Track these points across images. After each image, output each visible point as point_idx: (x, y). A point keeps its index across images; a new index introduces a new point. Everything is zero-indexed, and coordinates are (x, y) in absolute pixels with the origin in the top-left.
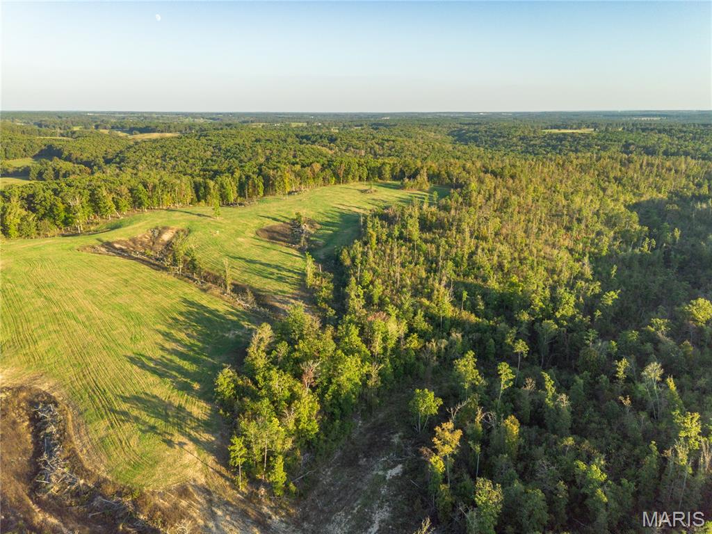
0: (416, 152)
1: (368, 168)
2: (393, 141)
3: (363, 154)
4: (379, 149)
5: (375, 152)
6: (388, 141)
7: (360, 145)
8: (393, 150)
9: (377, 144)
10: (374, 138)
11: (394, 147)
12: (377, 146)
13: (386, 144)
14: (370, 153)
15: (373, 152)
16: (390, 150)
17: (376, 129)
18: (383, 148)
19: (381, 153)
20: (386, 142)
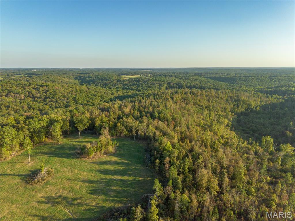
0: (66, 93)
1: (32, 130)
2: (46, 86)
3: (23, 98)
4: (36, 92)
5: (33, 95)
6: (42, 86)
7: (19, 90)
8: (48, 93)
9: (34, 89)
10: (30, 84)
11: (48, 91)
12: (34, 91)
13: (41, 89)
14: (29, 96)
15: (31, 95)
16: (46, 92)
17: (30, 77)
18: (39, 92)
19: (38, 95)
20: (41, 88)
